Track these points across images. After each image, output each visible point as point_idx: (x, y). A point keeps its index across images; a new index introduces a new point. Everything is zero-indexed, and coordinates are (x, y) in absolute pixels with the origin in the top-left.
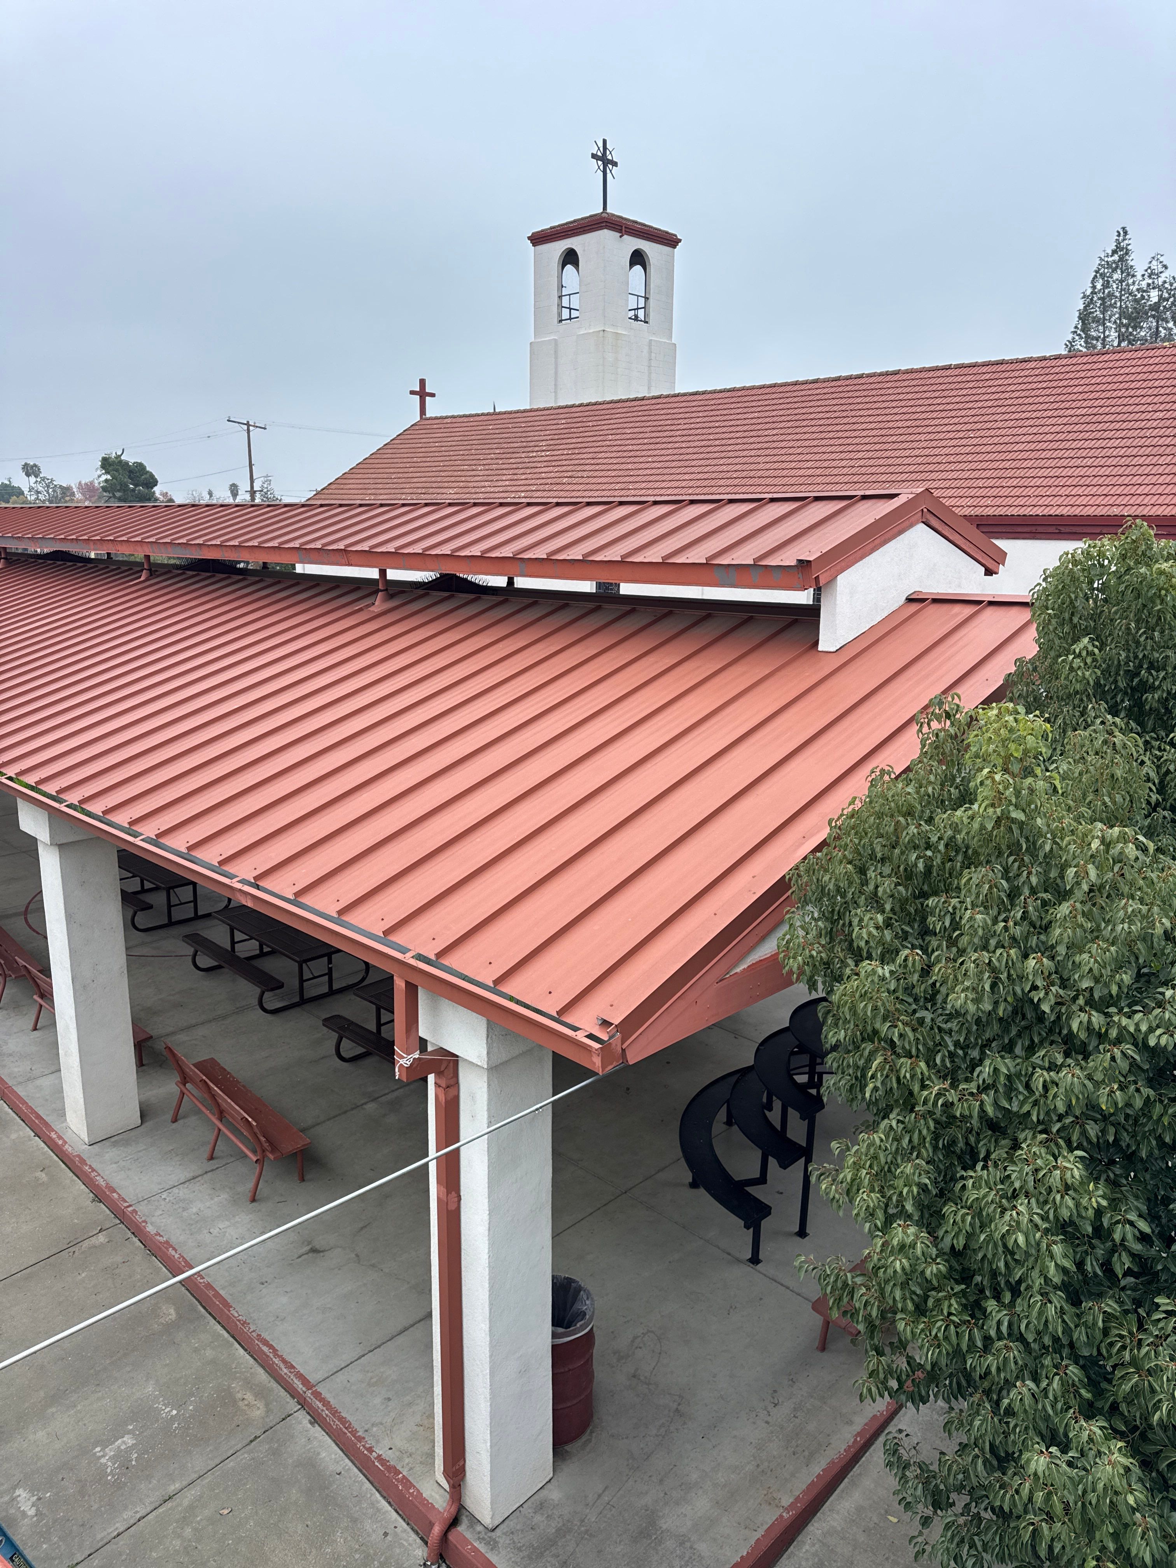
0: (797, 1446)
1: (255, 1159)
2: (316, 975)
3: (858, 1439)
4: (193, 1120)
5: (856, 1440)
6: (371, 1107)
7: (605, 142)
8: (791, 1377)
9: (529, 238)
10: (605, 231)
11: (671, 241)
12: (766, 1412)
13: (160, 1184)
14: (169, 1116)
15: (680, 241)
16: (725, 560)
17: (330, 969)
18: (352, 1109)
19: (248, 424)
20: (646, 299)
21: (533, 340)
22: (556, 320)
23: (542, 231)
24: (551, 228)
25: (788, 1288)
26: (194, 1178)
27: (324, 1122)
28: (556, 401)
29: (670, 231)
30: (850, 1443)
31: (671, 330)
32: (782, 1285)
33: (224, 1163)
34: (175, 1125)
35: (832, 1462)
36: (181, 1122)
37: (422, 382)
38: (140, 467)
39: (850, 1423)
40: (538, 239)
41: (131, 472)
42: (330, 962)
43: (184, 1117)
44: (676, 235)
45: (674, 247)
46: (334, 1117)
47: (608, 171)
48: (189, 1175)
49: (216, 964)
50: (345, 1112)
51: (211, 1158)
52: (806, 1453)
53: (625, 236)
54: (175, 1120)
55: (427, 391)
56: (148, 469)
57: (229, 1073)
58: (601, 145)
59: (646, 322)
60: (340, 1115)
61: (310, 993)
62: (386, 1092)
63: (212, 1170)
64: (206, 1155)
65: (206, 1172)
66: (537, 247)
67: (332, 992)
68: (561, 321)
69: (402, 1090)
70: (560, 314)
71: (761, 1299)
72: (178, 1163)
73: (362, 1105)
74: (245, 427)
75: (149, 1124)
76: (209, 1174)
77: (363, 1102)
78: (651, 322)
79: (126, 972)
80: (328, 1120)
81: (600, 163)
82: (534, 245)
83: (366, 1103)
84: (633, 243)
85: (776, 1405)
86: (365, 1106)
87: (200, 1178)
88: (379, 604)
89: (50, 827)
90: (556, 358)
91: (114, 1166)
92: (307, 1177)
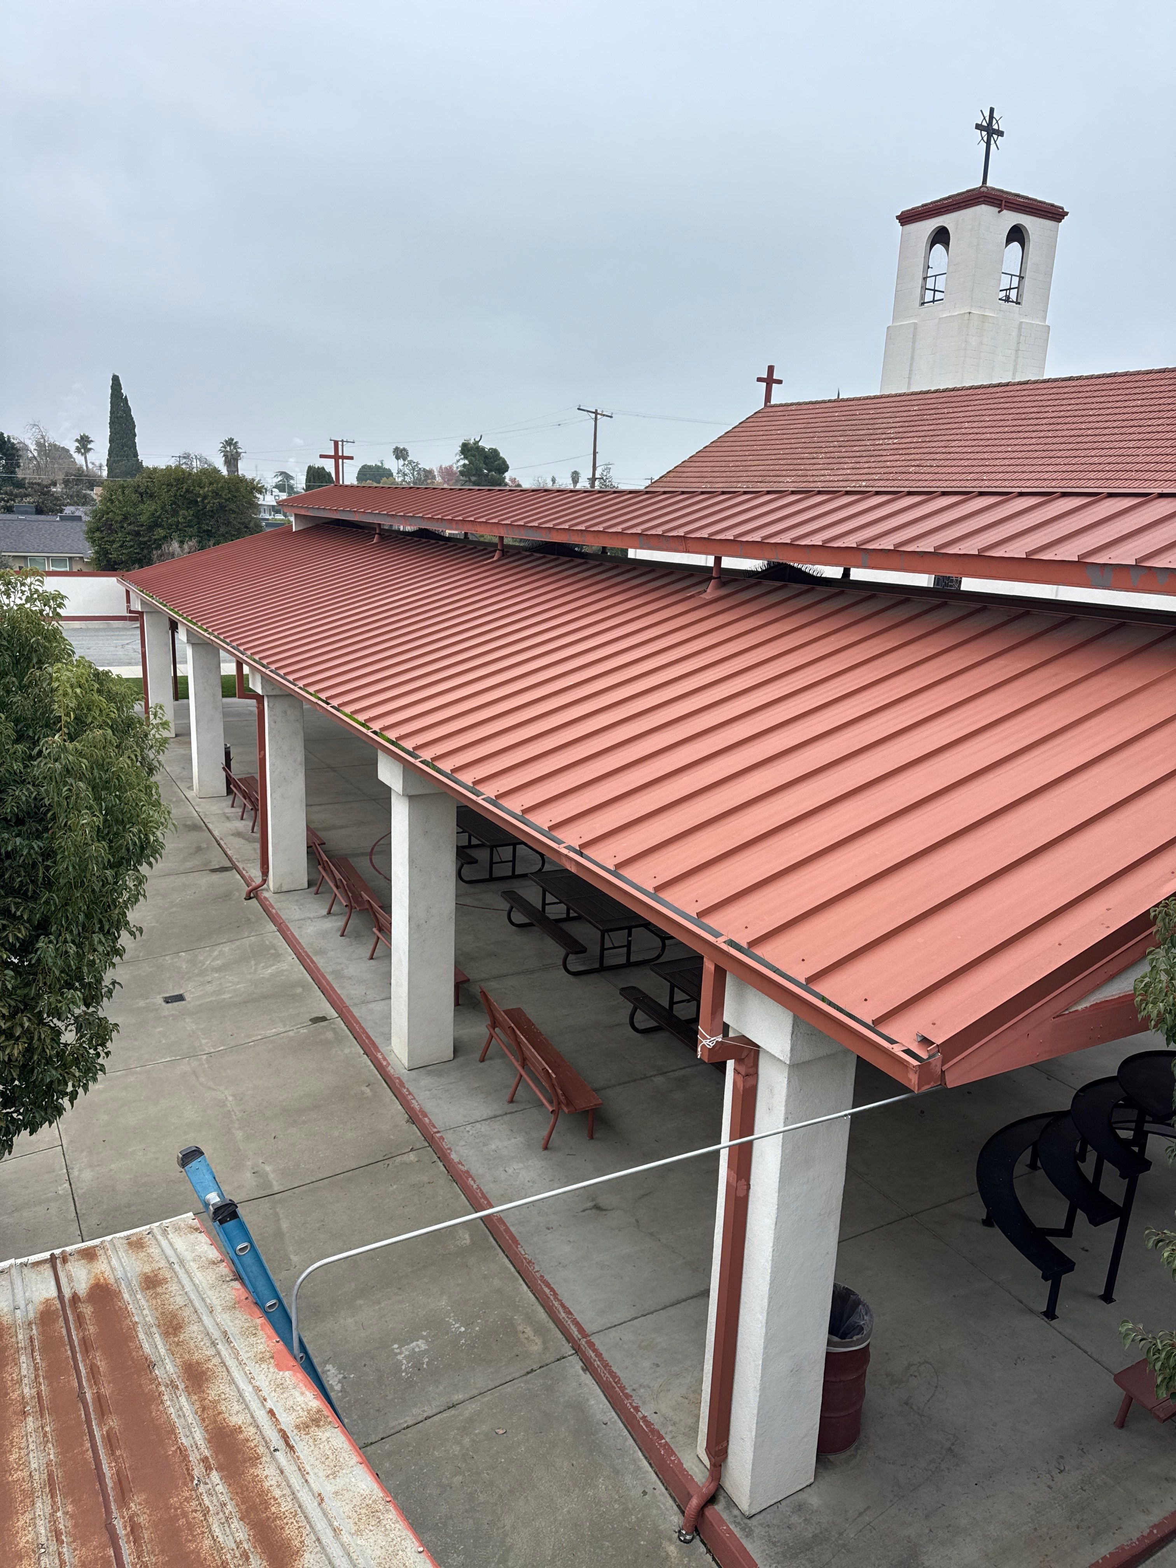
0: (1082, 1520)
1: (551, 1110)
2: (616, 945)
3: (1155, 1531)
4: (497, 1063)
5: (1151, 1532)
6: (659, 1080)
7: (992, 110)
8: (1081, 1447)
9: (898, 217)
10: (983, 206)
11: (1055, 214)
12: (1049, 1476)
13: (465, 1117)
14: (477, 1055)
15: (1067, 214)
16: (1101, 559)
17: (629, 942)
18: (642, 1079)
19: (596, 413)
20: (1021, 278)
21: (890, 324)
22: (918, 303)
23: (913, 209)
24: (923, 206)
25: (1086, 1352)
26: (495, 1117)
27: (614, 1086)
28: (909, 388)
29: (1056, 204)
30: (1145, 1534)
31: (1045, 311)
32: (1079, 1347)
33: (522, 1108)
34: (482, 1065)
35: (1122, 1548)
36: (487, 1063)
37: (771, 369)
38: (495, 452)
39: (1146, 1512)
40: (907, 218)
41: (486, 457)
42: (630, 935)
43: (491, 1059)
44: (1062, 208)
45: (1059, 220)
46: (624, 1083)
47: (992, 141)
48: (491, 1114)
50: (635, 1081)
51: (511, 1101)
52: (1092, 1531)
53: (1005, 212)
54: (482, 1060)
55: (775, 377)
56: (501, 455)
57: (533, 1024)
58: (987, 114)
59: (1018, 303)
60: (629, 1082)
61: (610, 961)
62: (675, 1068)
63: (511, 1113)
64: (507, 1097)
65: (506, 1114)
66: (905, 227)
67: (629, 964)
68: (923, 304)
69: (689, 1070)
70: (923, 296)
71: (1053, 1357)
72: (482, 1100)
73: (651, 1076)
74: (593, 415)
75: (460, 1060)
76: (508, 1115)
77: (652, 1073)
78: (1023, 303)
79: (454, 917)
80: (619, 1084)
81: (984, 133)
82: (902, 224)
83: (654, 1076)
84: (1012, 218)
85: (1061, 1472)
86: (653, 1078)
87: (500, 1118)
88: (711, 591)
89: (403, 779)
90: (914, 343)
91: (427, 1092)
92: (596, 1136)
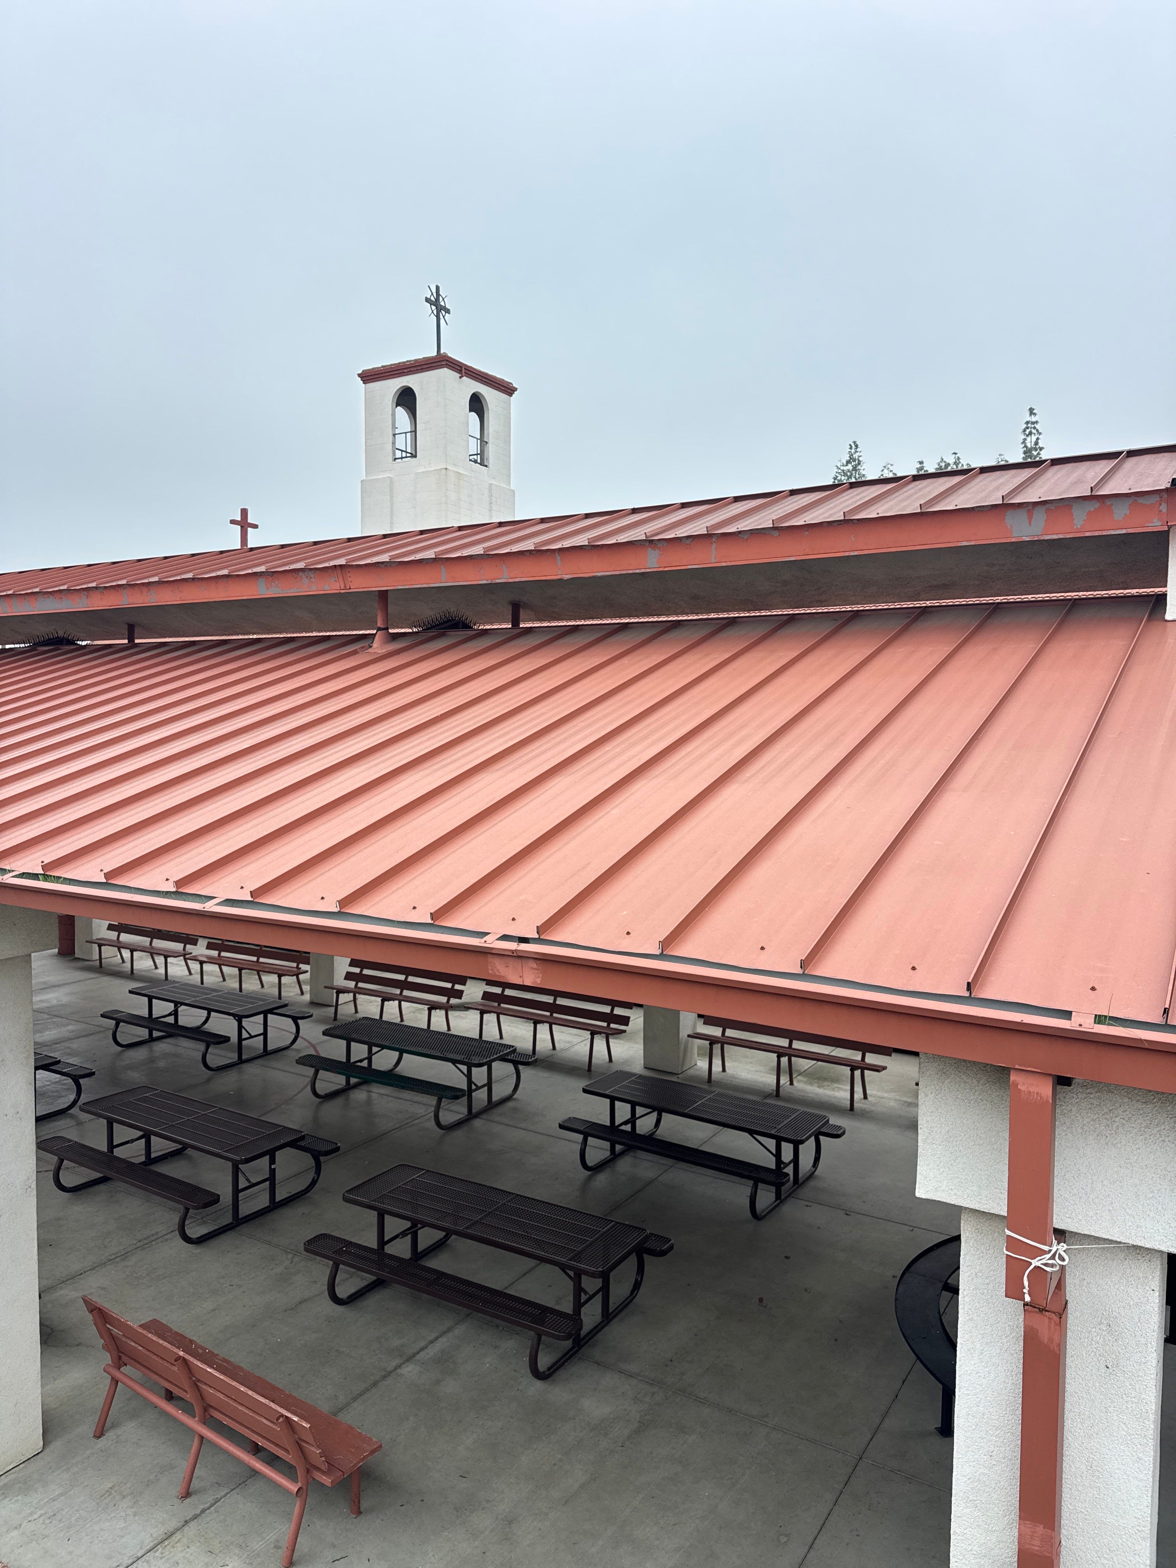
1: (295, 1490)
2: (254, 1181)
4: (129, 1430)
6: (410, 1370)
13: (110, 1557)
14: (88, 1427)
17: (273, 1172)
18: (384, 1378)
26: (169, 1536)
27: (348, 1404)
33: (211, 1500)
34: (102, 1443)
36: (110, 1435)
43: (114, 1426)
46: (361, 1395)
48: (159, 1532)
49: (96, 1175)
50: (375, 1384)
51: (187, 1494)
54: (100, 1434)
60: (367, 1390)
62: (422, 1344)
63: (195, 1517)
64: (177, 1489)
65: (186, 1522)
67: (274, 1205)
69: (443, 1340)
72: (129, 1512)
73: (396, 1369)
75: (57, 1445)
76: (192, 1524)
77: (394, 1364)
80: (355, 1399)
83: (399, 1366)
86: (399, 1371)
87: (178, 1535)
91: (15, 1533)
92: (364, 1505)
